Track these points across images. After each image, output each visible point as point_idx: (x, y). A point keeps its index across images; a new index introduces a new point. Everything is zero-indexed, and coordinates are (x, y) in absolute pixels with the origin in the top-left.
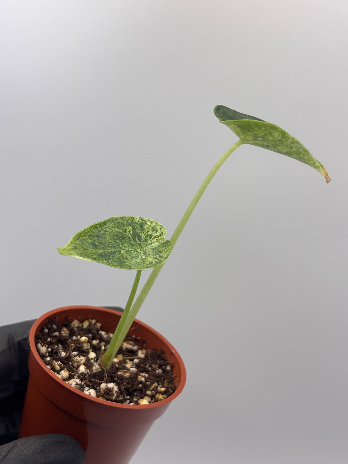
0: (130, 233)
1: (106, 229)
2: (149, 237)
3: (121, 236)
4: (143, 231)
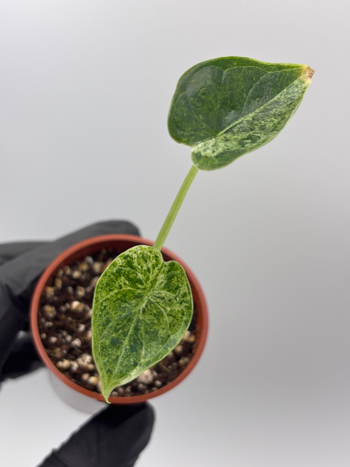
0: (128, 285)
1: (104, 305)
2: (148, 273)
3: (121, 297)
4: (137, 271)
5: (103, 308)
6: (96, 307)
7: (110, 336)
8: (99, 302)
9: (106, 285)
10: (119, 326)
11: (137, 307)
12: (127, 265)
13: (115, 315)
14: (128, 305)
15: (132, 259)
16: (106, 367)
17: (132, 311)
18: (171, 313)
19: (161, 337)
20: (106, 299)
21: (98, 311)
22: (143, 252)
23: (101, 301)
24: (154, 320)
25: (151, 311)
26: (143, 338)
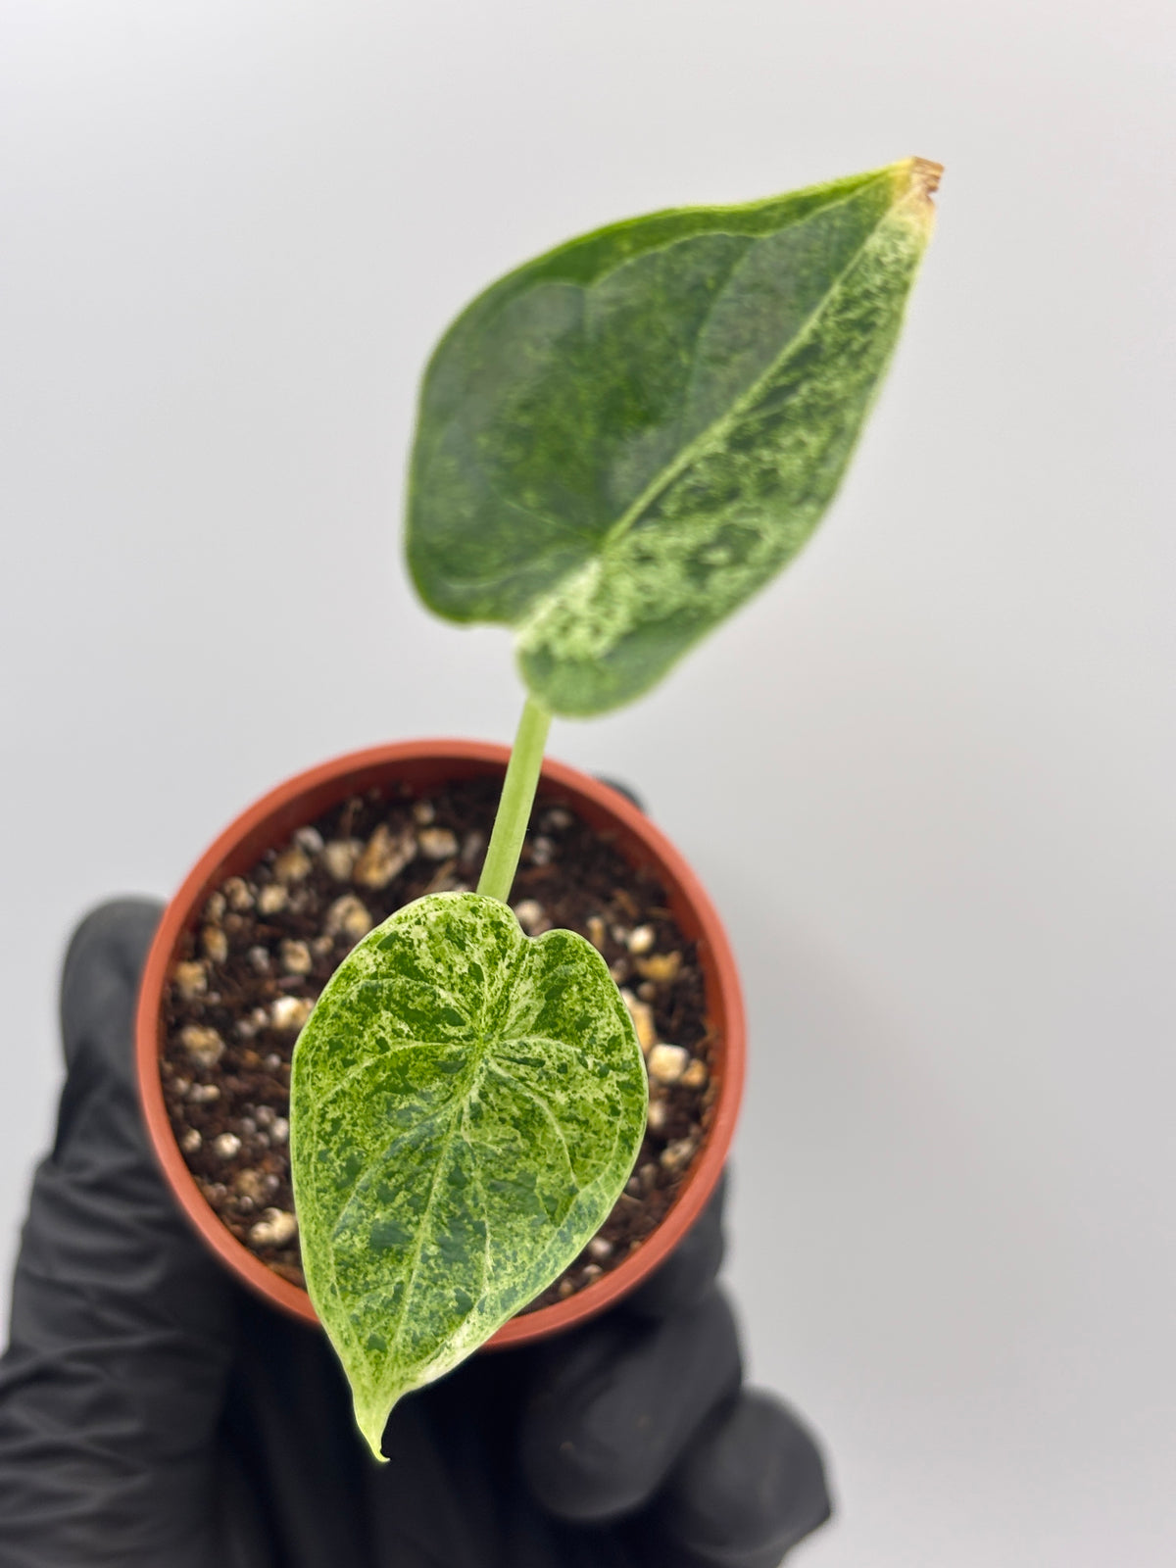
0: (408, 1036)
1: (330, 1116)
2: (473, 983)
3: (389, 1077)
4: (434, 982)
5: (328, 1127)
6: (304, 1130)
7: (365, 1220)
8: (313, 1111)
9: (328, 1048)
10: (393, 1180)
11: (450, 1102)
12: (394, 969)
13: (375, 1143)
14: (417, 1102)
15: (411, 945)
16: (363, 1330)
17: (433, 1121)
18: (572, 1111)
19: (547, 1199)
20: (337, 1093)
21: (312, 1141)
22: (447, 915)
23: (320, 1106)
24: (514, 1140)
25: (501, 1110)
26: (483, 1210)
